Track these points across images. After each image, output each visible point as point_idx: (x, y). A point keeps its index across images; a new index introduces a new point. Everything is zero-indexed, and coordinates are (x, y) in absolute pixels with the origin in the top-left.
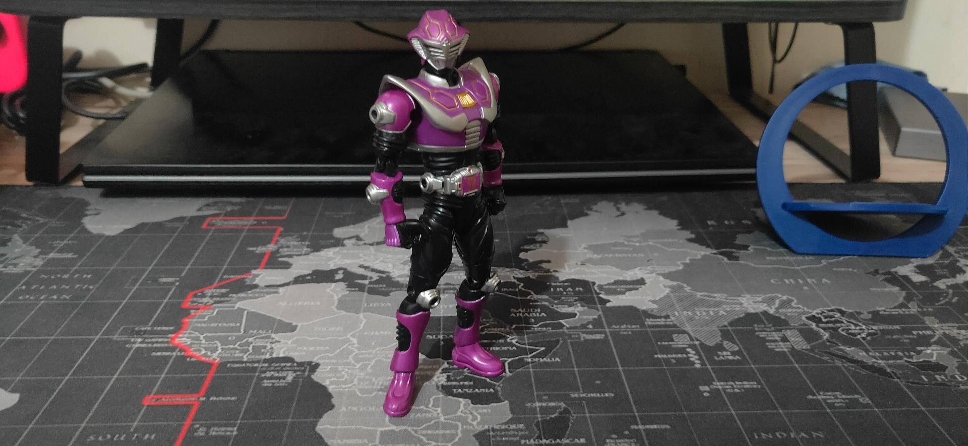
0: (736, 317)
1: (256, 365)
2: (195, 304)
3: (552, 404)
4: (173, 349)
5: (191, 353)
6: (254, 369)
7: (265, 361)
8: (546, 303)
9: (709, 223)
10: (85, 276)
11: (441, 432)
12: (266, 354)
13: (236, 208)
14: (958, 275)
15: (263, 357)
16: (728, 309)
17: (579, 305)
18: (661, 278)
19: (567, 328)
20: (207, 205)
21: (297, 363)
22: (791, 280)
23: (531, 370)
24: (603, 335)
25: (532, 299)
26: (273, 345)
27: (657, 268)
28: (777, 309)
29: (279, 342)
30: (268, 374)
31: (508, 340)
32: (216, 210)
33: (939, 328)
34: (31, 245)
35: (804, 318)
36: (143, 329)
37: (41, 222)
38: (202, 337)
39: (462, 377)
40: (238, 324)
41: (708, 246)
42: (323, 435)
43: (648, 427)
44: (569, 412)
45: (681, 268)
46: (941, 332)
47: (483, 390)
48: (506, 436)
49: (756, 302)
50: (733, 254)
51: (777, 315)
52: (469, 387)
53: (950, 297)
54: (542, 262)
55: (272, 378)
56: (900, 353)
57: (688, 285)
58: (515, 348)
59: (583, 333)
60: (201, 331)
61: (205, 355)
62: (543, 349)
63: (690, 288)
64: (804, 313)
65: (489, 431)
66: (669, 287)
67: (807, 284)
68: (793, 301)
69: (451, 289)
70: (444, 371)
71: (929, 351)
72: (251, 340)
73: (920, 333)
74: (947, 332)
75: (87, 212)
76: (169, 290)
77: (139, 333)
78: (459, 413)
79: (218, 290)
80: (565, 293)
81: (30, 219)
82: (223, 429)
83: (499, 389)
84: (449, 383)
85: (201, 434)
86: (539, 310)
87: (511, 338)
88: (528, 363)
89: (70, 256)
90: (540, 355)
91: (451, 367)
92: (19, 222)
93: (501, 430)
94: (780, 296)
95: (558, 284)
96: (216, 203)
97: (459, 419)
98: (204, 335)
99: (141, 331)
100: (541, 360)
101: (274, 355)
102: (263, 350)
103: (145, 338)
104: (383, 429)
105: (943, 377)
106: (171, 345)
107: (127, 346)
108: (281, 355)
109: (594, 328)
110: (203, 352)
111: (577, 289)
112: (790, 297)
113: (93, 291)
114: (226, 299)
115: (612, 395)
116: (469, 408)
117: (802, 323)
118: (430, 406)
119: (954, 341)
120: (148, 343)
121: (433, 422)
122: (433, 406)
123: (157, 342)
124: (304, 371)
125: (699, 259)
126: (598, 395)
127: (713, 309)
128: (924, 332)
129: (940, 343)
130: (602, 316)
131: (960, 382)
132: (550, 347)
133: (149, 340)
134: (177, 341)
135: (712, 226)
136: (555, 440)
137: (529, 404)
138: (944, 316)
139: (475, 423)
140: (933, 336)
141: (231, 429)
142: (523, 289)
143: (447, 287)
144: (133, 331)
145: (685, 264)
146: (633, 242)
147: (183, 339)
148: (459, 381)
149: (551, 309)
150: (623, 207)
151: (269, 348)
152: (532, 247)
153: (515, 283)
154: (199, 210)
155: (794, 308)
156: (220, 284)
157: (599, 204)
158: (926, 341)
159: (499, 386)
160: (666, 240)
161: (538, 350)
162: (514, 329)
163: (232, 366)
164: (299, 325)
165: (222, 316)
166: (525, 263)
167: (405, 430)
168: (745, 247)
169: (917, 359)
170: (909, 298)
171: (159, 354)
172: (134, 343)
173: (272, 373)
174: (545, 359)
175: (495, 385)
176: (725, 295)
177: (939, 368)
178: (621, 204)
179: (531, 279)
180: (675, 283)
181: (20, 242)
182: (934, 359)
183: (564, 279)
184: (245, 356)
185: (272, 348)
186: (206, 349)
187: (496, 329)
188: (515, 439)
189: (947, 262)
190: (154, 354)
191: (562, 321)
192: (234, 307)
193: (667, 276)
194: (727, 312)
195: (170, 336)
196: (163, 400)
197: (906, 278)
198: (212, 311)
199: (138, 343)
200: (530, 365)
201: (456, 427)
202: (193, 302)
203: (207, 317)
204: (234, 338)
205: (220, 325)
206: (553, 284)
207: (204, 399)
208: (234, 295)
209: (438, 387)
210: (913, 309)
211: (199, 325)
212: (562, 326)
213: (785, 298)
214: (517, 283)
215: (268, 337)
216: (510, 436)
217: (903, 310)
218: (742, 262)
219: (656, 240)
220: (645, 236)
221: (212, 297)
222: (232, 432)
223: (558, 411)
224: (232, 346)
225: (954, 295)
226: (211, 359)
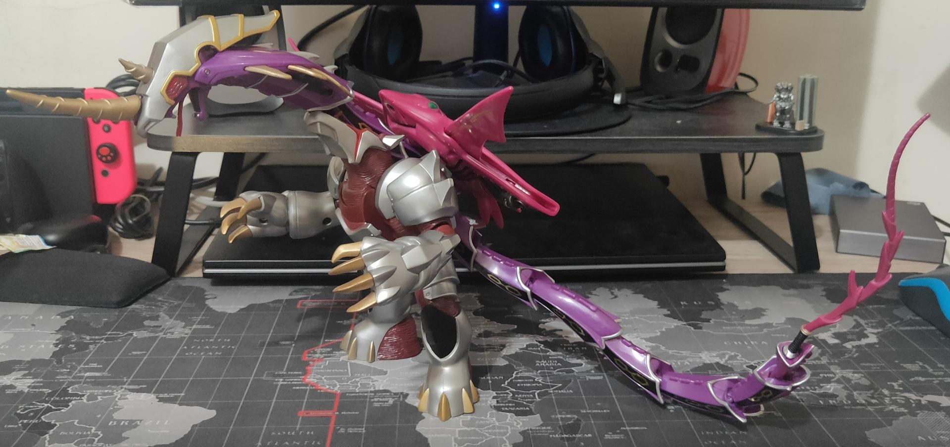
0: (697, 366)
1: (366, 394)
2: (311, 358)
3: (569, 416)
4: (307, 385)
5: (319, 388)
6: (366, 397)
7: (371, 392)
8: (561, 357)
9: (682, 303)
10: (225, 340)
11: (497, 431)
12: (371, 388)
13: (318, 293)
14: (862, 339)
15: (369, 390)
16: (691, 361)
17: (584, 358)
18: (644, 341)
19: (577, 373)
20: (295, 291)
21: (394, 393)
22: (740, 343)
23: (553, 397)
24: (602, 377)
25: (551, 354)
26: (374, 383)
27: (641, 334)
28: (726, 361)
29: (377, 381)
30: (376, 400)
31: (536, 380)
32: (303, 295)
33: (838, 372)
34: (176, 319)
35: (745, 366)
36: (281, 373)
37: (176, 304)
38: (323, 378)
39: (507, 401)
40: (346, 370)
41: (680, 320)
42: (421, 432)
43: (632, 428)
44: (580, 421)
45: (659, 334)
46: (841, 375)
47: (522, 408)
48: (540, 433)
49: (711, 357)
50: (699, 325)
51: (726, 364)
52: (512, 407)
53: (852, 353)
54: (556, 330)
55: (378, 401)
56: (808, 388)
57: (663, 346)
58: (540, 384)
59: (588, 375)
60: (322, 374)
61: (329, 388)
62: (560, 385)
63: (664, 347)
64: (746, 363)
65: (528, 430)
66: (649, 347)
67: (750, 344)
68: (738, 355)
69: (491, 348)
70: (494, 398)
71: (828, 387)
72: (357, 380)
73: (825, 375)
74: (844, 375)
75: (206, 297)
76: (289, 349)
77: (279, 376)
78: (508, 421)
79: (324, 349)
80: (574, 351)
81: (166, 302)
82: (356, 429)
83: (533, 408)
84: (499, 405)
85: (343, 432)
86: (556, 362)
87: (537, 378)
88: (551, 393)
89: (208, 327)
90: (560, 388)
91: (498, 395)
92: (159, 303)
93: (536, 430)
94: (729, 352)
95: (569, 345)
96: (301, 290)
97: (508, 424)
98: (325, 377)
99: (280, 375)
100: (560, 391)
101: (377, 389)
102: (368, 386)
103: (285, 379)
104: (460, 429)
105: (834, 401)
106: (304, 383)
107: (274, 383)
108: (381, 389)
109: (596, 372)
110: (327, 387)
111: (583, 348)
112: (737, 354)
113: (235, 350)
114: (332, 355)
115: (609, 411)
116: (514, 418)
117: (743, 369)
118: (488, 417)
119: (848, 380)
120: (288, 381)
121: (491, 426)
122: (490, 417)
123: (293, 381)
124: (400, 397)
125: (672, 329)
126: (599, 411)
127: (680, 361)
128: (828, 375)
129: (838, 381)
130: (601, 366)
131: (844, 404)
132: (565, 383)
133: (288, 380)
134: (307, 380)
135: (685, 305)
136: (572, 435)
137: (553, 416)
138: (844, 365)
139: (519, 426)
140: (833, 378)
141: (361, 429)
142: (543, 348)
143: (488, 347)
144: (274, 374)
145: (662, 332)
146: (624, 317)
147: (310, 379)
148: (506, 403)
149: (564, 361)
150: (616, 291)
151: (371, 384)
152: (548, 320)
153: (537, 344)
154: (290, 294)
155: (738, 360)
156: (324, 345)
157: (598, 289)
158: (828, 381)
159: (532, 406)
160: (648, 316)
161: (556, 386)
162: (540, 373)
163: (350, 395)
164: (389, 371)
165: (331, 365)
166: (544, 331)
167: (474, 430)
168: (708, 321)
169: (819, 391)
170: (822, 354)
171: (298, 388)
172: (279, 381)
173: (378, 399)
174: (562, 391)
175: (529, 406)
176: (690, 352)
177: (833, 396)
178: (614, 289)
179: (548, 342)
180: (654, 344)
181: (167, 318)
182: (831, 391)
183: (573, 342)
184: (357, 389)
185: (374, 385)
186: (329, 385)
187: (526, 373)
188: (546, 434)
189: (857, 330)
190: (294, 388)
191: (573, 368)
192: (339, 360)
193: (647, 340)
194: (690, 362)
195: (301, 377)
196: (311, 413)
197: (824, 341)
198: (324, 362)
199: (281, 382)
200: (552, 394)
201: (507, 428)
202: (310, 357)
203: (322, 366)
204: (346, 378)
205: (333, 370)
206: (565, 345)
207: (338, 413)
208: (337, 352)
209: (491, 407)
210: (824, 361)
211: (319, 371)
212: (573, 371)
213: (733, 354)
214: (539, 344)
215: (370, 378)
216: (543, 433)
217: (817, 361)
218: (704, 330)
219: (641, 316)
220: (633, 313)
221: (321, 353)
222: (362, 430)
223: (573, 420)
224: (346, 384)
225: (856, 352)
226: (334, 390)
